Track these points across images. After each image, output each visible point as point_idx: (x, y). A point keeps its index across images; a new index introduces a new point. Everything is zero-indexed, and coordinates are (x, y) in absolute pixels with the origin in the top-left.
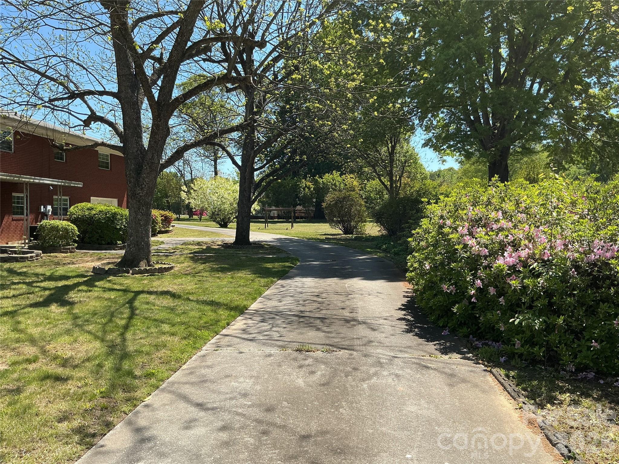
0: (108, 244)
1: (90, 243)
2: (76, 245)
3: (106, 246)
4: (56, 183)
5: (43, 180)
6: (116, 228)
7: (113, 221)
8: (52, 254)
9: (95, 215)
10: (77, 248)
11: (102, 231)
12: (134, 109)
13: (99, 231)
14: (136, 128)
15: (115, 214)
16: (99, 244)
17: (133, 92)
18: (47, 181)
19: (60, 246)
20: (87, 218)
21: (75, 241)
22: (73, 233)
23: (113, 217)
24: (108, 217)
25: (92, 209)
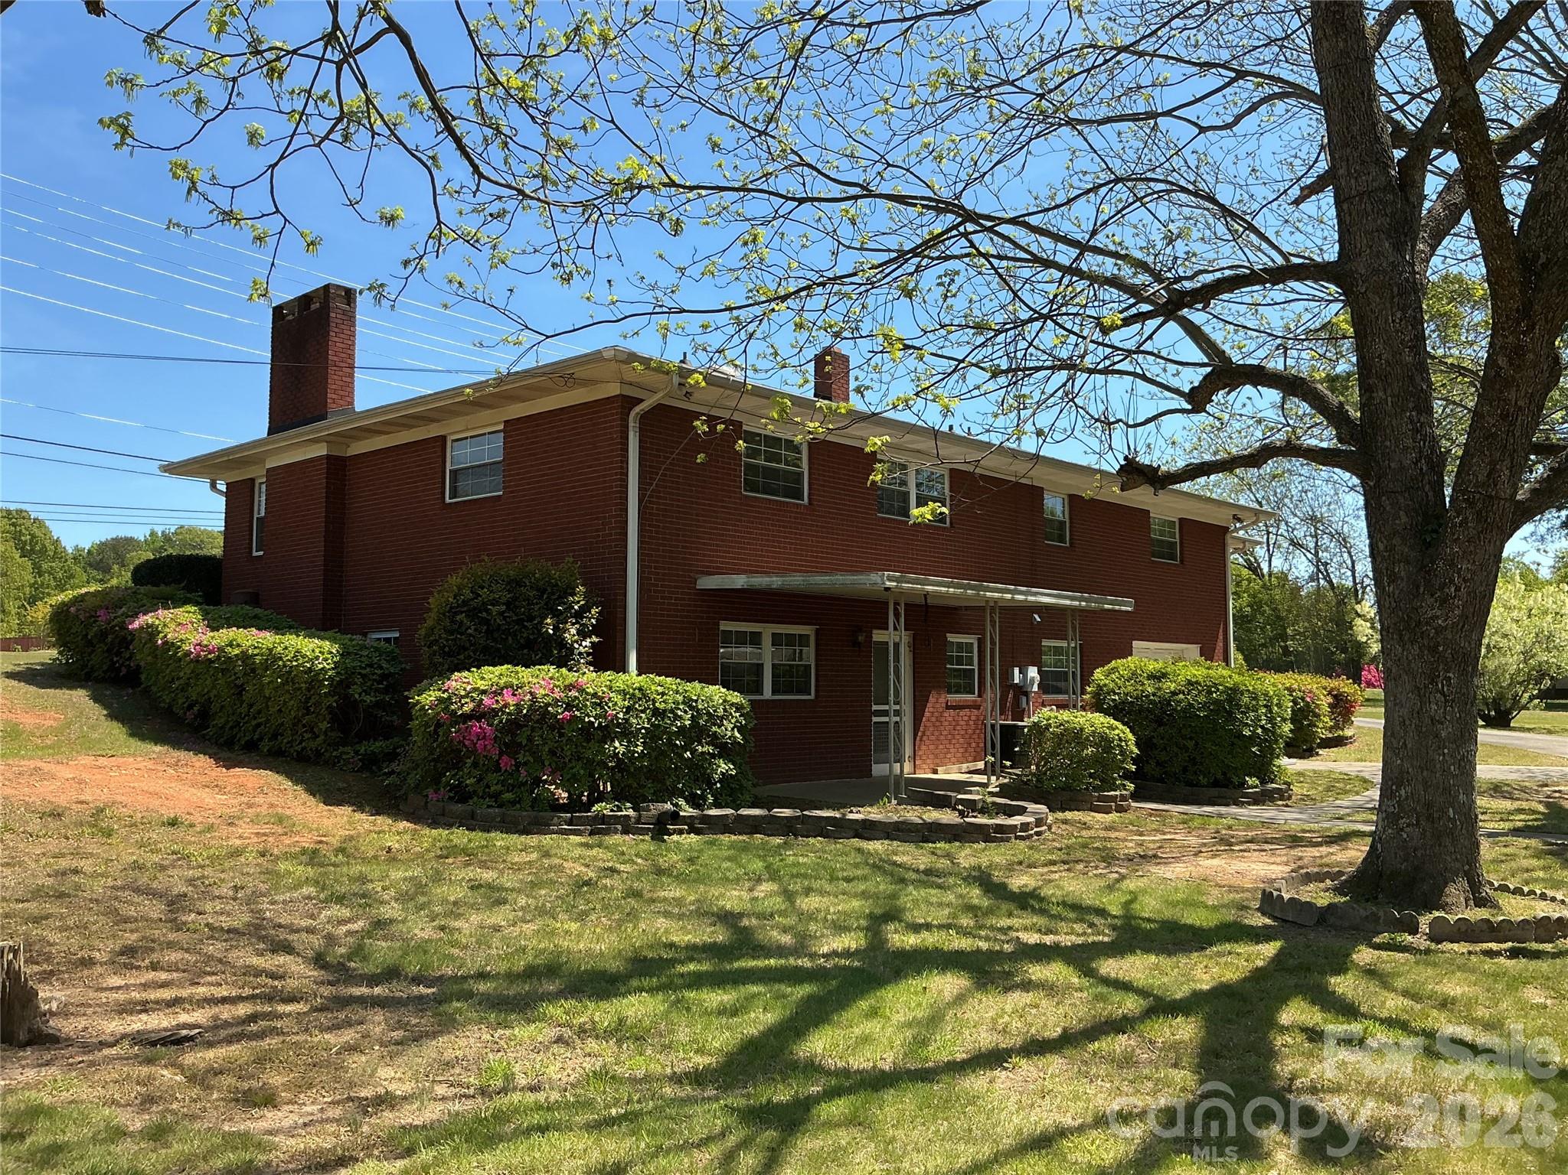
0: (1216, 784)
1: (1161, 781)
2: (1131, 786)
3: (1214, 792)
4: (1068, 602)
5: (1035, 594)
6: (1240, 736)
7: (1230, 713)
8: (1069, 815)
9: (1174, 693)
10: (1136, 796)
11: (1197, 744)
12: (1404, 310)
13: (1190, 744)
14: (1411, 378)
15: (1234, 692)
16: (1190, 784)
17: (1399, 248)
18: (1046, 597)
19: (1087, 789)
20: (1152, 702)
21: (1128, 776)
22: (1123, 753)
23: (1230, 700)
24: (1216, 702)
25: (1164, 675)
